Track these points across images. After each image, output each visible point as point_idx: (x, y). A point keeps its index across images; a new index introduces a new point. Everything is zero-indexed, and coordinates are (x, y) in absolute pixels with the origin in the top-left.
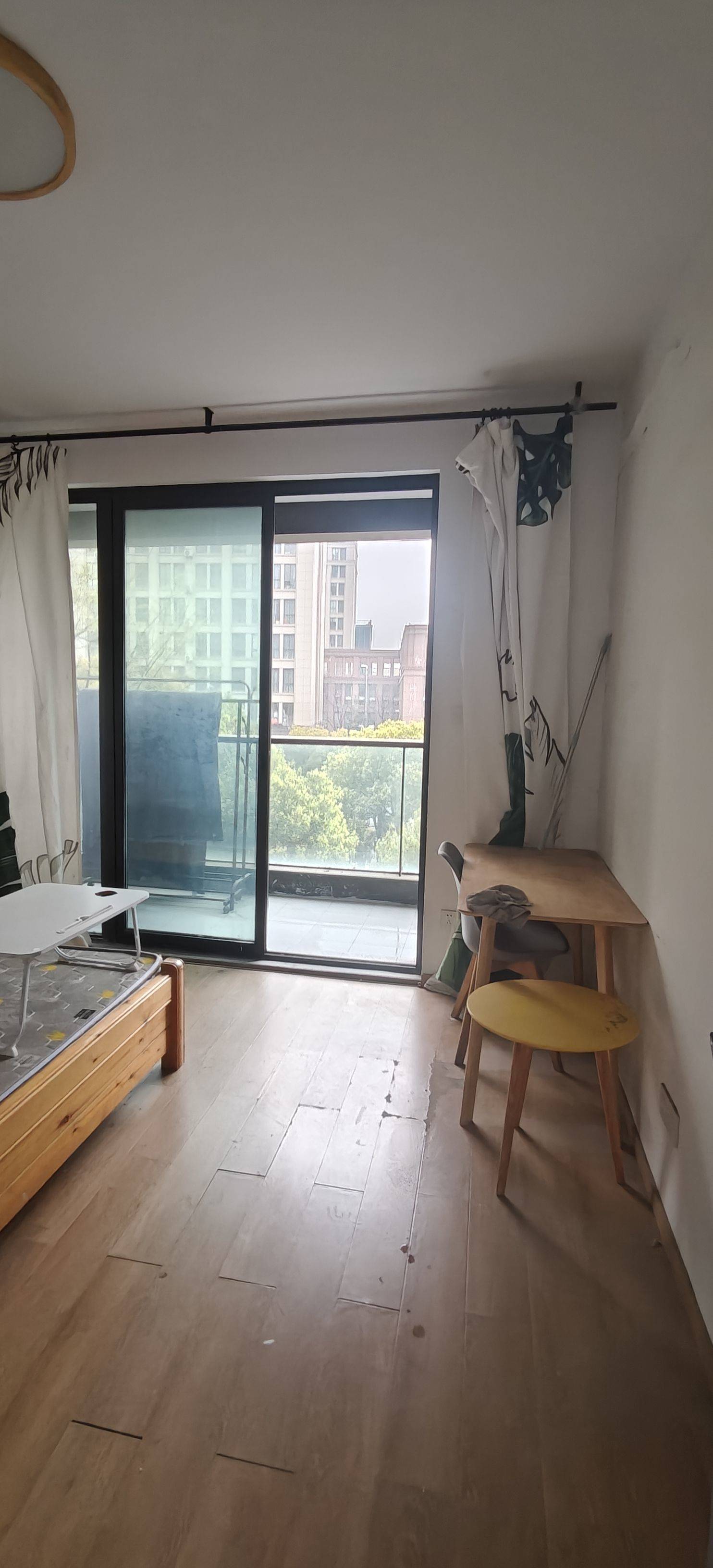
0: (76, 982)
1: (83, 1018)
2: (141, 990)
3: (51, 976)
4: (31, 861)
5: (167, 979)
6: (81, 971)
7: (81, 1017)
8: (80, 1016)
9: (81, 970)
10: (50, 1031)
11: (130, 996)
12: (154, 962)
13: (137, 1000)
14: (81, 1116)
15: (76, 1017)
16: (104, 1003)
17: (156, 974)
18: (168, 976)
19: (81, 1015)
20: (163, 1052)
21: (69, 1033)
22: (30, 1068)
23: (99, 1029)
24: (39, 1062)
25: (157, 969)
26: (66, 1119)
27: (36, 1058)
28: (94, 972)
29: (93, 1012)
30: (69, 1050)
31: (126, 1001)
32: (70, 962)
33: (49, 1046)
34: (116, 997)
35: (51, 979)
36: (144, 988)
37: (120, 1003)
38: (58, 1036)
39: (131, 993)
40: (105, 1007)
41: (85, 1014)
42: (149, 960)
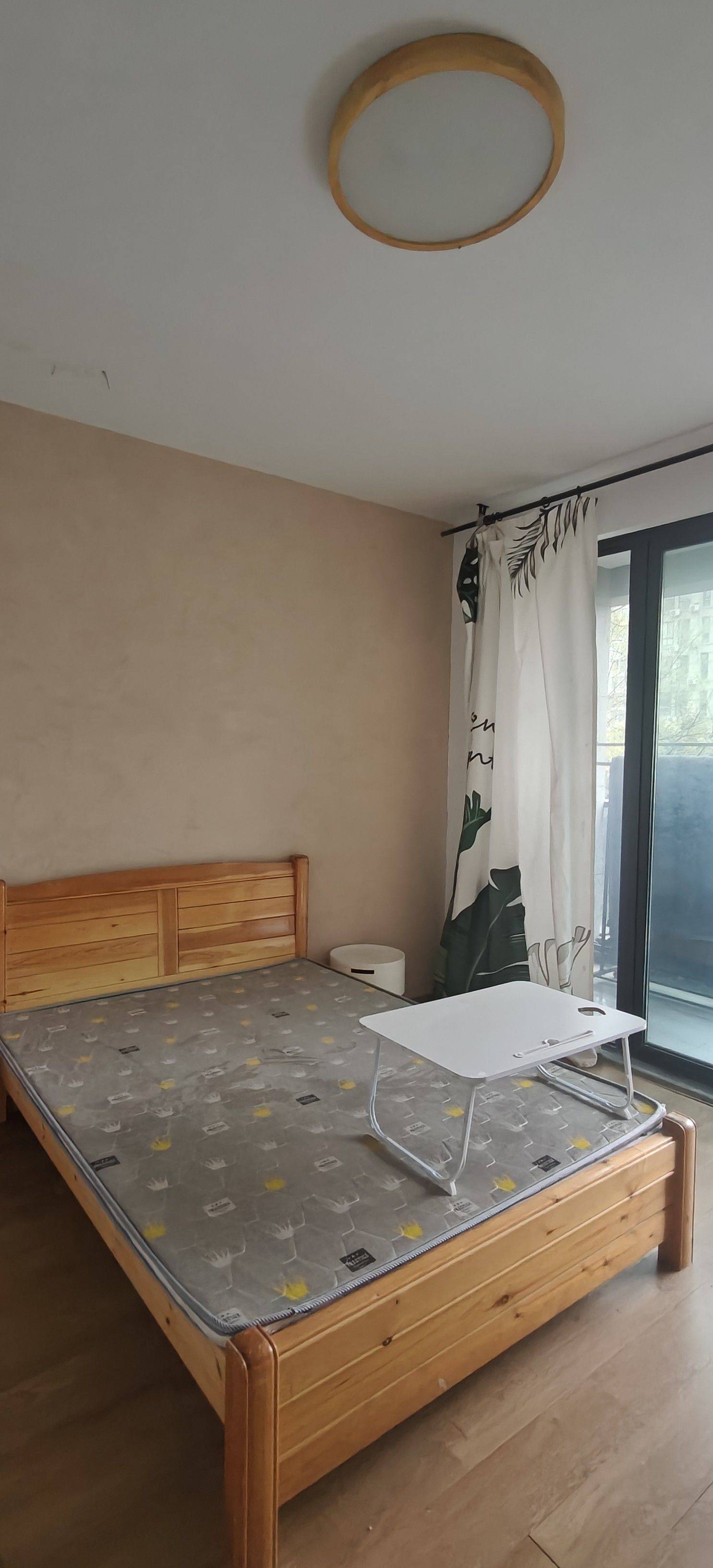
0: (548, 1112)
1: (543, 1168)
2: (628, 1149)
3: (524, 1094)
4: (539, 944)
5: (668, 1142)
6: (559, 1099)
7: (540, 1166)
8: (539, 1164)
9: (560, 1097)
10: (500, 1172)
11: (612, 1155)
12: (652, 1114)
13: (619, 1162)
14: (524, 1301)
15: (535, 1164)
16: (574, 1154)
17: (654, 1129)
18: (671, 1138)
19: (541, 1163)
20: (660, 1240)
21: (521, 1183)
22: (463, 1220)
23: (559, 1191)
24: (474, 1214)
25: (657, 1124)
26: (504, 1300)
27: (474, 1207)
28: (573, 1104)
29: (557, 1163)
30: (517, 1209)
31: (603, 1160)
32: (550, 1082)
33: (493, 1196)
34: (590, 1150)
35: (522, 1099)
36: (632, 1147)
37: (596, 1160)
38: (507, 1185)
39: (613, 1150)
40: (574, 1162)
41: (547, 1164)
42: (647, 1108)
